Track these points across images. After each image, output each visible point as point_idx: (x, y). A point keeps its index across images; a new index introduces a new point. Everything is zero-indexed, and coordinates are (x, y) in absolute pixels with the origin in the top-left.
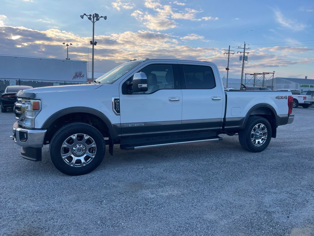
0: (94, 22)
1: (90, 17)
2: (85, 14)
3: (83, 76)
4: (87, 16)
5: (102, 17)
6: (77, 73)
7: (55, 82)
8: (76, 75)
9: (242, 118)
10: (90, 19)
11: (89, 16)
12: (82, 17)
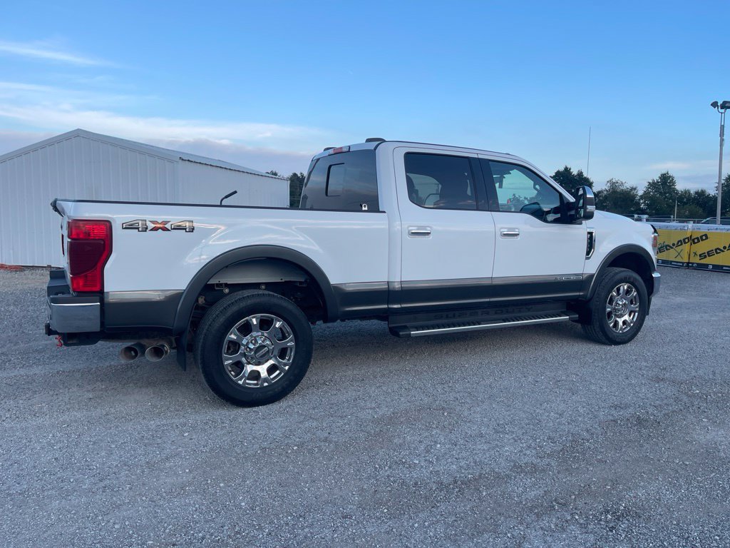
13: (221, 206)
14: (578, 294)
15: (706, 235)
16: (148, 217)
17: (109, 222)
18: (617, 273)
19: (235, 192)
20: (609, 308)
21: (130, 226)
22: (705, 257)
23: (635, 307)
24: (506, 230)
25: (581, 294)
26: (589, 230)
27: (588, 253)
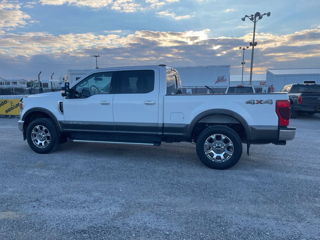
0: (255, 22)
1: (252, 17)
2: (246, 16)
3: (226, 80)
4: (248, 17)
5: (265, 14)
6: (219, 77)
7: (188, 87)
8: (218, 80)
9: (186, 125)
10: (252, 19)
11: (250, 17)
12: (243, 19)
15: (6, 101)
22: (8, 112)
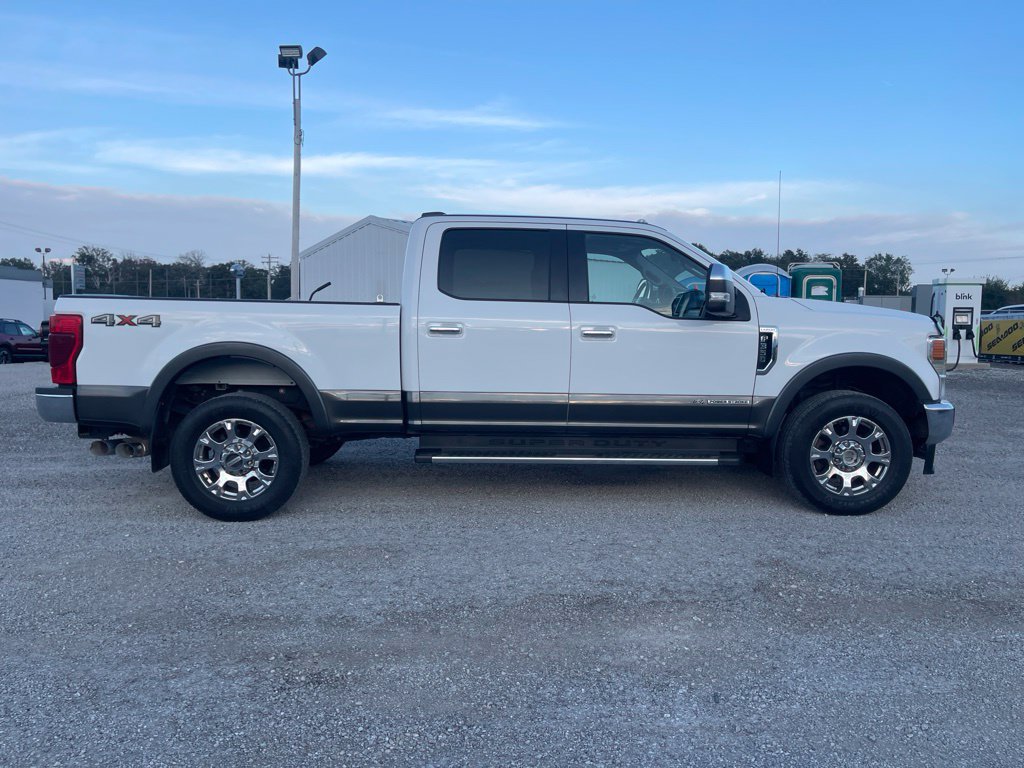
13: (310, 302)
14: (745, 426)
16: (117, 312)
17: (80, 316)
18: (832, 399)
19: (329, 284)
20: (817, 453)
21: (98, 321)
23: (884, 457)
24: (591, 328)
25: (752, 427)
26: (763, 330)
27: (761, 365)
